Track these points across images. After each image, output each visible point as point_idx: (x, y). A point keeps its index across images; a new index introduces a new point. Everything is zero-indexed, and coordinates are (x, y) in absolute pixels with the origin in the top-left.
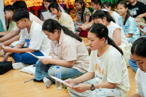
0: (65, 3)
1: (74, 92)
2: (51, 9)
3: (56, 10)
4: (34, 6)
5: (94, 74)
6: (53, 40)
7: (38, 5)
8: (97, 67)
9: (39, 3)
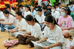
0: (13, 7)
1: (12, 34)
2: (7, 8)
3: (9, 9)
4: (2, 8)
5: (18, 27)
6: (6, 17)
7: (3, 8)
8: (19, 25)
9: (4, 7)
